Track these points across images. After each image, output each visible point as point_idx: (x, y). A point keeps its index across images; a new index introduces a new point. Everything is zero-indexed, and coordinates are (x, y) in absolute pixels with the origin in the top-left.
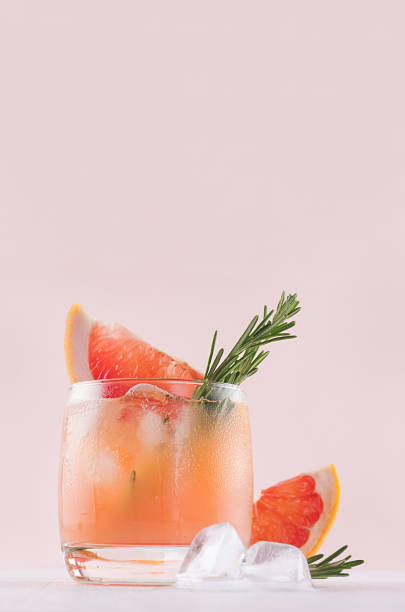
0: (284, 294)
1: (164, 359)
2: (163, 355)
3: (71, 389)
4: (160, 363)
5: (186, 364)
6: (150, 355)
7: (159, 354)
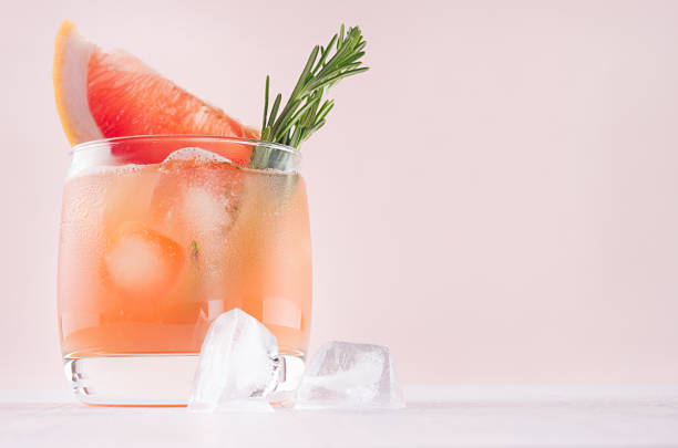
0: (343, 26)
1: (194, 103)
2: (192, 97)
3: (72, 153)
4: (188, 107)
5: (221, 111)
6: (173, 96)
7: (185, 96)
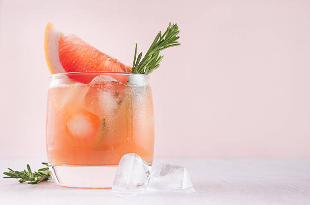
0: (170, 23)
1: (104, 57)
4: (102, 59)
5: (116, 60)
6: (95, 54)
7: (101, 54)
